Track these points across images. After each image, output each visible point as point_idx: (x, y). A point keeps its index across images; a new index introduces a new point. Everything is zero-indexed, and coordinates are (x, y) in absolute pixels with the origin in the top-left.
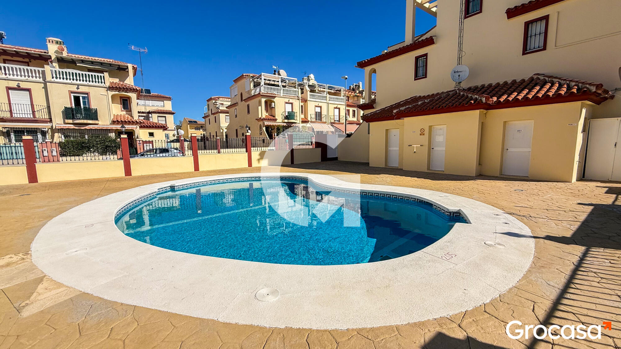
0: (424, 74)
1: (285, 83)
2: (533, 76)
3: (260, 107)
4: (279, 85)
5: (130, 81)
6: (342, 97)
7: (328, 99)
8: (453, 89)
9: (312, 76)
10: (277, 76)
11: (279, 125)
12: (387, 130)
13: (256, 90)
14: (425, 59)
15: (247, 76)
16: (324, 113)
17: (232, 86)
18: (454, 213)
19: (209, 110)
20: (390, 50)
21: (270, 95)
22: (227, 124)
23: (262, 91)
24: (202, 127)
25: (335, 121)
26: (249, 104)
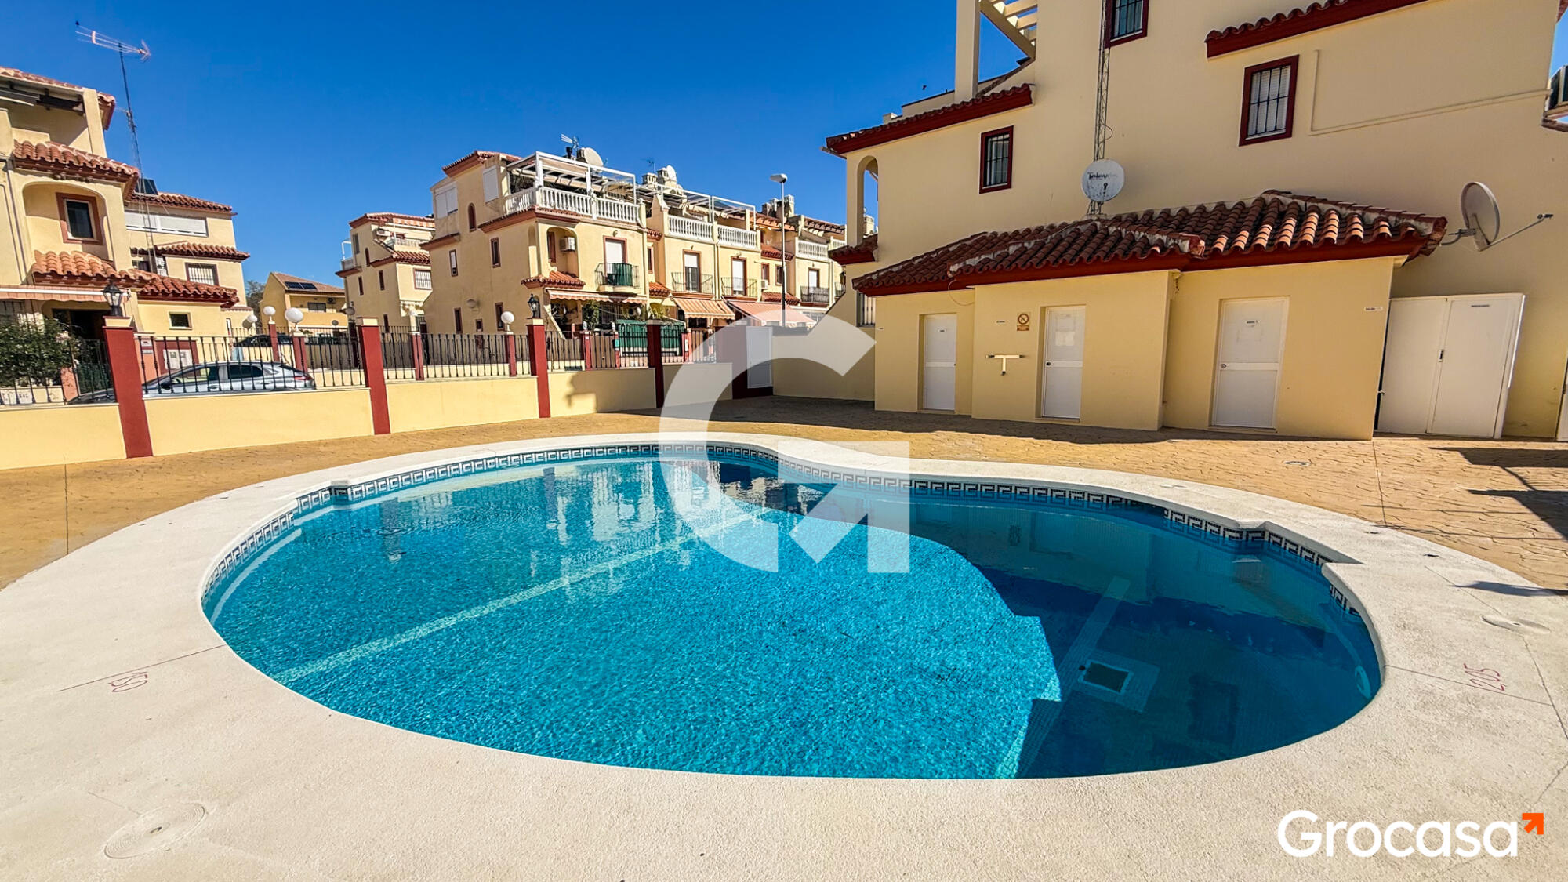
0: (1005, 179)
1: (600, 184)
2: (1264, 196)
3: (535, 247)
4: (585, 190)
5: (91, 143)
6: (748, 231)
7: (716, 234)
8: (1086, 219)
9: (670, 171)
10: (574, 161)
11: (591, 301)
12: (922, 317)
13: (518, 200)
14: (1007, 142)
15: (489, 157)
16: (707, 270)
17: (438, 185)
18: (1249, 531)
19: (357, 251)
20: (909, 113)
21: (563, 215)
22: (423, 296)
23: (538, 201)
24: (331, 302)
25: (735, 292)
26: (497, 239)
